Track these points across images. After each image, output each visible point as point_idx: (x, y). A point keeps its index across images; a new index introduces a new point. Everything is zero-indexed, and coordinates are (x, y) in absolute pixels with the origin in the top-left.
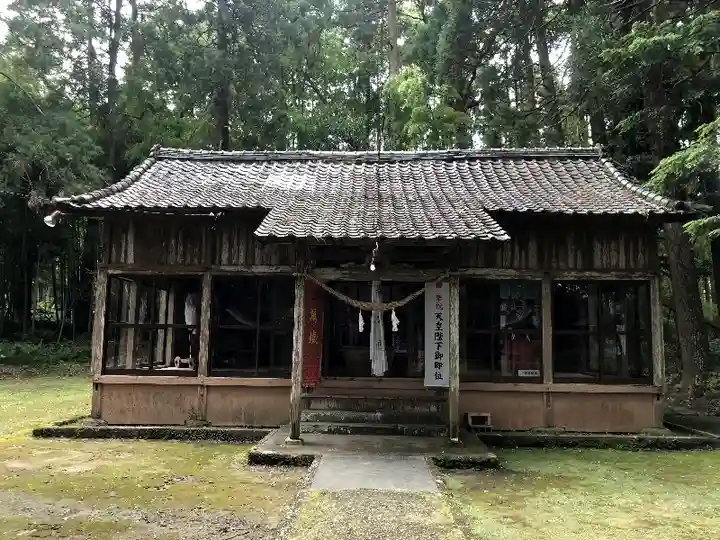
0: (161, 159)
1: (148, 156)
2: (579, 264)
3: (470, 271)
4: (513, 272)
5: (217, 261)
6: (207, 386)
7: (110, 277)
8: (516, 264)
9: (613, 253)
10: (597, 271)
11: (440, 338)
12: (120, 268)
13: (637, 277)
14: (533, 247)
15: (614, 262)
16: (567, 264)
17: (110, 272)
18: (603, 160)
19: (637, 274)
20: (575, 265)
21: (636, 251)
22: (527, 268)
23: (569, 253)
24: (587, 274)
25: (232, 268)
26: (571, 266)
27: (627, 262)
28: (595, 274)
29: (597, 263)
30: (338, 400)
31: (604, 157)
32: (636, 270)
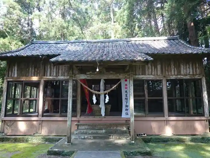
0: (33, 44)
1: (29, 43)
2: (176, 73)
3: (137, 76)
4: (152, 76)
5: (46, 75)
6: (42, 121)
7: (8, 82)
8: (153, 73)
9: (188, 69)
10: (182, 75)
11: (127, 100)
12: (12, 78)
13: (197, 77)
14: (159, 67)
15: (188, 72)
16: (171, 73)
17: (8, 80)
18: (180, 40)
19: (197, 76)
20: (174, 73)
21: (196, 68)
22: (157, 75)
23: (172, 69)
24: (179, 76)
25: (51, 77)
26: (173, 74)
27: (193, 72)
28: (182, 76)
29: (182, 73)
30: (89, 125)
31: (180, 39)
32: (196, 75)
